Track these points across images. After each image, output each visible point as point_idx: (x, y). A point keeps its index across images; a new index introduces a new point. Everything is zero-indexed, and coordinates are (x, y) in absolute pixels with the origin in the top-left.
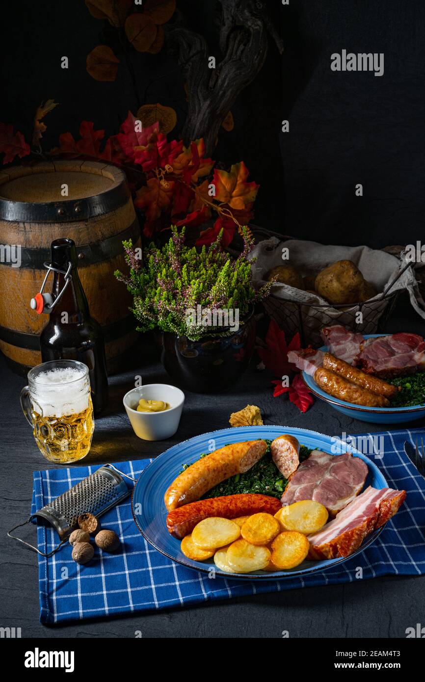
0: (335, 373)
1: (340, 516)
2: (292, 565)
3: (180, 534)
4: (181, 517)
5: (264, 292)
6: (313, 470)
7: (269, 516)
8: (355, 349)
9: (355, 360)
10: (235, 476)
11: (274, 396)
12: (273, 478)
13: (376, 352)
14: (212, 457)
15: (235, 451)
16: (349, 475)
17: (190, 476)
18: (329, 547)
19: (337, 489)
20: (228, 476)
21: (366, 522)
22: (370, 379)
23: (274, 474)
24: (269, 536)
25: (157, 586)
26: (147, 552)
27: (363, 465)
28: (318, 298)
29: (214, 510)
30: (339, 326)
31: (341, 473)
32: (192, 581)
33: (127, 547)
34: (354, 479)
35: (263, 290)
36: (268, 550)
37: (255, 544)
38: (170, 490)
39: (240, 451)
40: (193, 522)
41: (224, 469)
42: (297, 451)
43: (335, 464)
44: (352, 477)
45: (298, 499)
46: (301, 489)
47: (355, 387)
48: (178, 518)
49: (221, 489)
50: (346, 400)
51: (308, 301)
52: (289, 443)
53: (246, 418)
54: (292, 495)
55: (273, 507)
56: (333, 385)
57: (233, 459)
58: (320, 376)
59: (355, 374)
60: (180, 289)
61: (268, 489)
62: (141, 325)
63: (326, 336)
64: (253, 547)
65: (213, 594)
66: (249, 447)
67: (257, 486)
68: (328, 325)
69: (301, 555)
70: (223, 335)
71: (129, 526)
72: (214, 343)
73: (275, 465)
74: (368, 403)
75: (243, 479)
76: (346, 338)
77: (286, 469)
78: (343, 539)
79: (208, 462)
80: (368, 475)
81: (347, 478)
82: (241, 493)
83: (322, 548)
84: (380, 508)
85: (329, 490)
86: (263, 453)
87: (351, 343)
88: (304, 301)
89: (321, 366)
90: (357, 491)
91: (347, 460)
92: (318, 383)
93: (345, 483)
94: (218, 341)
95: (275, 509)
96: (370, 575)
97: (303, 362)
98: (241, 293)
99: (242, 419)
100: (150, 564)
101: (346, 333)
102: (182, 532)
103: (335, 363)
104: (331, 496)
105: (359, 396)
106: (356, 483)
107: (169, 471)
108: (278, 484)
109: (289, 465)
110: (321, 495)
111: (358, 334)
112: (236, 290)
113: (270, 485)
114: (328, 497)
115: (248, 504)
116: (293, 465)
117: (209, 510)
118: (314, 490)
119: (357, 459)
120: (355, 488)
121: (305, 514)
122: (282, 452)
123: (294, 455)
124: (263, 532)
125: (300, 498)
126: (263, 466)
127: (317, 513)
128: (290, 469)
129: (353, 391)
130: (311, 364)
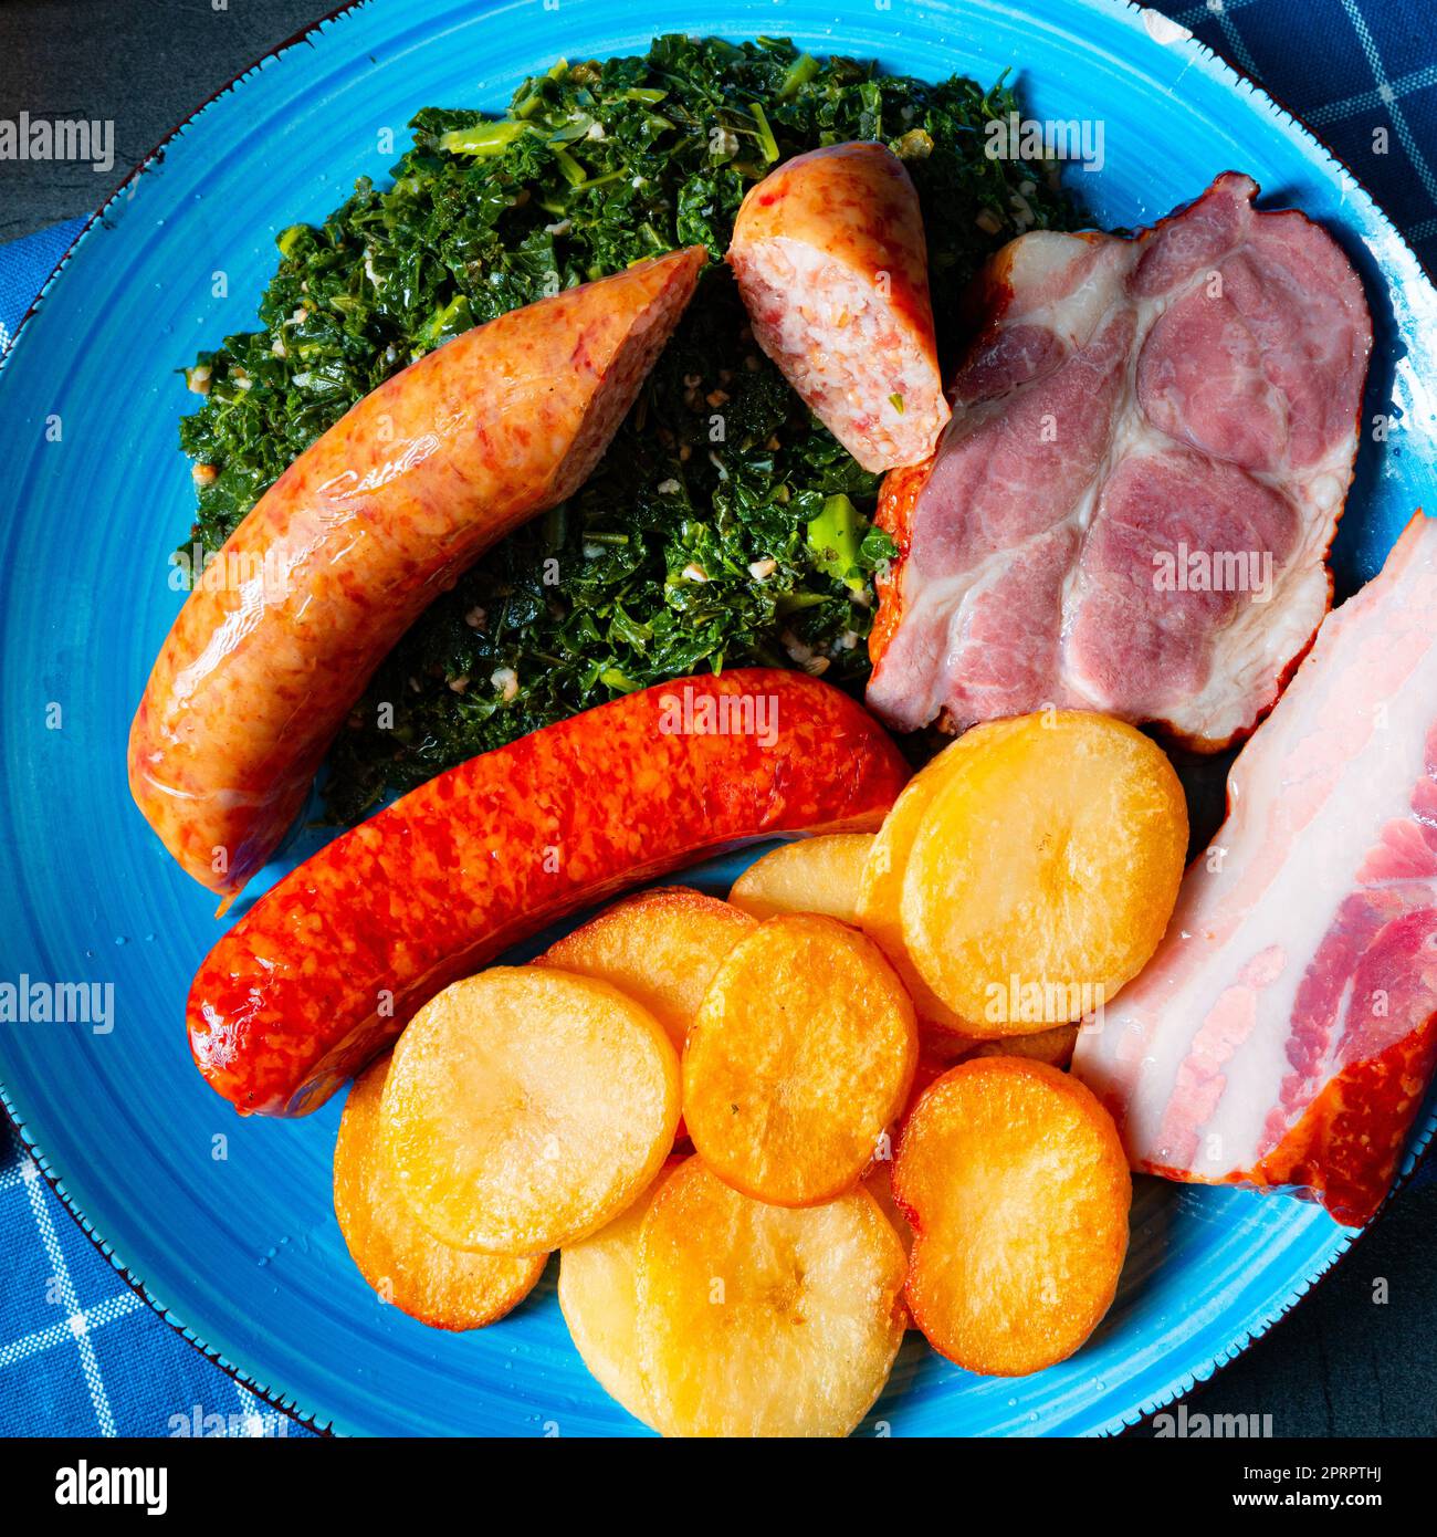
6: (1039, 416)
16: (1261, 389)
23: (782, 433)
37: (794, 1198)
39: (530, 419)
43: (1159, 307)
44: (1276, 400)
46: (984, 597)
57: (506, 491)
77: (860, 425)
93: (1244, 466)
108: (827, 535)
109: (882, 410)
113: (775, 547)
114: (1159, 631)
115: (681, 823)
116: (906, 418)
117: (444, 920)
118: (1067, 585)
119: (1294, 222)
120: (1306, 499)
121: (1048, 854)
122: (814, 320)
123: (909, 365)
124: (820, 1093)
125: (985, 666)
126: (700, 387)
127: (1125, 826)
128: (887, 438)
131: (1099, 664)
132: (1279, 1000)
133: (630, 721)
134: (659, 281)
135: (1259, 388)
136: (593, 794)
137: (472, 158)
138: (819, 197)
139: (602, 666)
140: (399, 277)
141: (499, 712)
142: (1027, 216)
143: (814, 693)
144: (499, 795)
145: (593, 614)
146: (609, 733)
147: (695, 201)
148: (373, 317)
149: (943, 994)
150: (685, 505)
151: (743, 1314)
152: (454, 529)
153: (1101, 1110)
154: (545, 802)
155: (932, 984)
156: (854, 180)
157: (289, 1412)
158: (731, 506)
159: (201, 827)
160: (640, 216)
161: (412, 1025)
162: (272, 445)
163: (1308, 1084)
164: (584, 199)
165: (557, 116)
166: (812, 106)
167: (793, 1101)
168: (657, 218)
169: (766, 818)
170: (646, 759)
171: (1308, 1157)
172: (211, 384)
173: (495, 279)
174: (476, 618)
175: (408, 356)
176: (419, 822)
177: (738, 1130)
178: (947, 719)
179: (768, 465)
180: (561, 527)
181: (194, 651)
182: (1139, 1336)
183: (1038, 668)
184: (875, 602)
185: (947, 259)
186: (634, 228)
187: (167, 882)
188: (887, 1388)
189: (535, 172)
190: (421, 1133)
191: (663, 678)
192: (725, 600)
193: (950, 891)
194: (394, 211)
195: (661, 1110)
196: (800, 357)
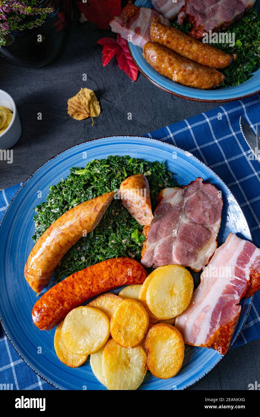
0: (165, 47)
6: (168, 217)
12: (127, 226)
19: (196, 236)
22: (204, 51)
23: (127, 219)
31: (196, 210)
34: (210, 217)
39: (88, 219)
43: (188, 199)
44: (207, 214)
46: (160, 246)
47: (190, 68)
54: (151, 254)
56: (165, 67)
58: (150, 56)
59: (187, 47)
61: (125, 243)
67: (113, 242)
73: (126, 210)
77: (140, 218)
78: (219, 337)
81: (204, 218)
84: (250, 280)
85: (188, 241)
89: (149, 38)
91: (199, 189)
93: (202, 225)
97: (128, 33)
99: (79, 107)
104: (191, 250)
106: (213, 221)
108: (134, 235)
109: (143, 216)
110: (181, 249)
113: (126, 238)
114: (188, 252)
115: (110, 283)
116: (147, 218)
117: (73, 298)
118: (173, 244)
119: (209, 185)
120: (213, 230)
121: (170, 289)
122: (132, 202)
123: (147, 210)
124: (133, 329)
125: (160, 257)
126: (114, 212)
127: (183, 284)
128: (144, 220)
129: (189, 74)
130: (137, 35)
131: (179, 257)
132: (209, 315)
133: (103, 266)
134: (108, 197)
135: (204, 212)
136: (97, 278)
137: (79, 175)
138: (132, 184)
139: (98, 256)
140: (68, 194)
141: (82, 263)
142: (166, 184)
143: (132, 261)
144: (82, 278)
145: (97, 248)
146: (99, 268)
147: (113, 183)
148: (64, 201)
149: (153, 313)
150: (112, 231)
151: (120, 367)
152: (75, 236)
153: (179, 333)
154: (89, 279)
155: (151, 311)
156: (138, 181)
157: (46, 381)
158: (119, 231)
159: (35, 282)
160: (105, 185)
161: (67, 316)
162: (47, 221)
163: (214, 329)
164: (97, 182)
165: (93, 168)
166: (133, 167)
167: (128, 330)
168: (108, 185)
169: (124, 282)
170: (105, 272)
171: (214, 342)
172: (38, 211)
173: (83, 195)
174: (79, 248)
175: (69, 207)
176: (69, 282)
177: (119, 335)
178: (154, 266)
179: (125, 224)
180: (92, 234)
181: (35, 254)
182: (187, 373)
183: (169, 257)
184: (142, 246)
185: (153, 191)
186: (104, 187)
187: (29, 290)
188: (144, 380)
189: (89, 178)
190: (68, 333)
191: (108, 259)
192: (118, 246)
193: (154, 295)
194: (67, 184)
195: (107, 331)
196: (130, 208)
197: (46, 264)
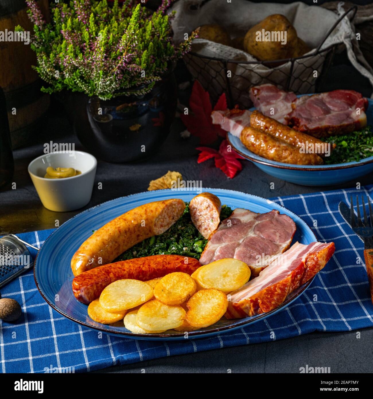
0: (263, 132)
1: (263, 274)
2: (209, 322)
3: (86, 298)
4: (88, 280)
5: (185, 47)
6: (235, 229)
7: (186, 275)
8: (287, 108)
9: (286, 119)
10: (150, 238)
11: (198, 162)
12: (191, 239)
13: (309, 111)
14: (124, 218)
15: (148, 210)
16: (275, 232)
17: (99, 239)
18: (249, 302)
19: (262, 247)
20: (142, 239)
21: (290, 276)
22: (302, 137)
23: (193, 235)
24: (185, 295)
25: (61, 353)
26: (52, 320)
27: (290, 222)
28: (245, 54)
29: (125, 272)
30: (270, 85)
31: (266, 230)
32: (101, 346)
33: (30, 317)
34: (280, 237)
35: (183, 45)
36: (183, 310)
37: (170, 303)
38: (78, 255)
39: (154, 210)
40: (101, 285)
41: (136, 230)
42: (217, 209)
43: (260, 222)
44: (278, 234)
45: (219, 258)
46: (221, 247)
47: (284, 145)
48: (85, 281)
49: (135, 253)
50: (275, 159)
51: (234, 57)
52: (209, 200)
53: (167, 185)
54: (212, 255)
55: (190, 266)
56: (260, 144)
58: (247, 135)
59: (285, 132)
60: (88, 41)
61: (187, 250)
62: (47, 85)
63: (255, 95)
64: (167, 307)
65: (122, 357)
66: (164, 205)
67: (174, 248)
68: (257, 84)
69: (219, 312)
70: (138, 93)
71: (33, 296)
72: (130, 105)
73: (193, 225)
74: (299, 161)
75: (158, 241)
76: (276, 98)
77: (206, 229)
78: (265, 294)
79: (119, 223)
80: (296, 232)
81: (273, 236)
82: (155, 254)
83: (242, 304)
84: (306, 262)
85: (252, 248)
86: (181, 213)
87: (282, 102)
88: (231, 58)
89: (248, 126)
90: (283, 249)
91: (273, 218)
92: (244, 142)
93: (271, 241)
94: (135, 103)
95: (193, 269)
96: (296, 333)
97: (228, 123)
98: (157, 47)
99: (162, 186)
100: (54, 332)
101: (277, 92)
102: (89, 295)
103: (263, 121)
105: (289, 155)
106: (283, 240)
107: (78, 237)
108: (197, 245)
109: (209, 224)
110: (244, 253)
111: (290, 93)
112: (151, 43)
113: (188, 245)
114: (251, 256)
115: (163, 265)
117: (120, 272)
118: (236, 249)
119: (284, 216)
120: (281, 246)
121: (224, 273)
124: (177, 291)
126: (181, 227)
129: (283, 150)
130: (237, 124)
131: (239, 257)
132: (260, 288)
136: (150, 261)
144: (134, 261)
150: (174, 241)
154: (141, 261)
167: (172, 292)
177: (162, 293)
184: (203, 251)
197: (100, 245)
